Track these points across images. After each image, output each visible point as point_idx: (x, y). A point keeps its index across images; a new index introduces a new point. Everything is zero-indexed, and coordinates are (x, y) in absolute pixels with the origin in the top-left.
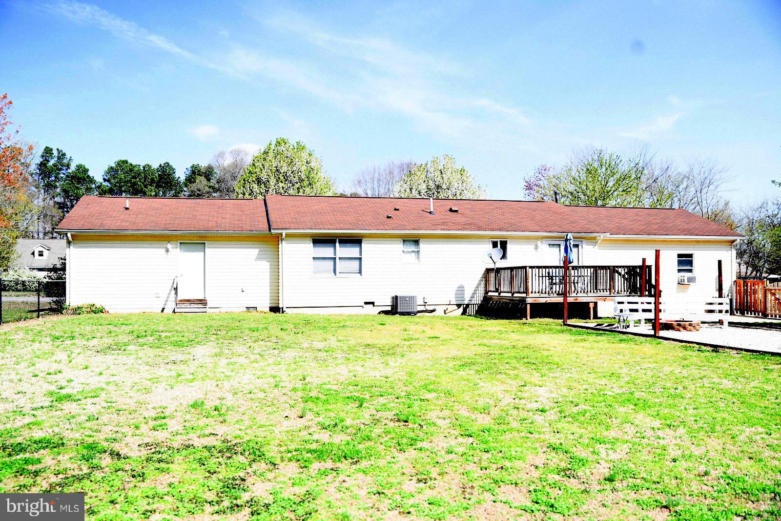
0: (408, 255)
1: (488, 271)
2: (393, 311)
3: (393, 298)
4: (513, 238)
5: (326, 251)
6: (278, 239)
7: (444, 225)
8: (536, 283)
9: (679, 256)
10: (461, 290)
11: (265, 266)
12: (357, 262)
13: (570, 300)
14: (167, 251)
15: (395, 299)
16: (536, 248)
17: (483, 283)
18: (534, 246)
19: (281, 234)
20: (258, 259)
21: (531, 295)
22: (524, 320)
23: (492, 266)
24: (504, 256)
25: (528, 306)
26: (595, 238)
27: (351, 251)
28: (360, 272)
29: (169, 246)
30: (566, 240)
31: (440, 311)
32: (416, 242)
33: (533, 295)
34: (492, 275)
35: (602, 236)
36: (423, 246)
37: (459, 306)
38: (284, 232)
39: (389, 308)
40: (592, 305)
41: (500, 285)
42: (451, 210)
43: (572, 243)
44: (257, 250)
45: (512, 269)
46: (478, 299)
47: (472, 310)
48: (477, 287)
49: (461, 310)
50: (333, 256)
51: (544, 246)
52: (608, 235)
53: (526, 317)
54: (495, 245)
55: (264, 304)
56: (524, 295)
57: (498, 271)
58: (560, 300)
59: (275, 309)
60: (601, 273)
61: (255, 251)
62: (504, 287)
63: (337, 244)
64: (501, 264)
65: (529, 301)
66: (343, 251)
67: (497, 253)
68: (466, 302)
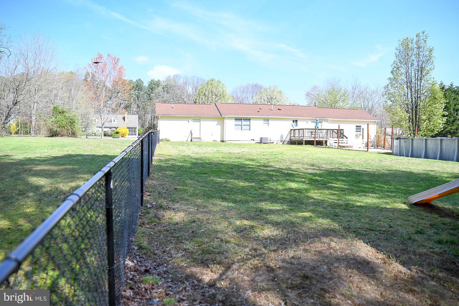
0: (265, 124)
1: (291, 130)
2: (261, 142)
3: (260, 138)
4: (300, 119)
5: (239, 123)
6: (224, 119)
7: (277, 114)
8: (306, 134)
9: (356, 126)
10: (282, 136)
11: (219, 127)
12: (249, 126)
13: (317, 139)
14: (189, 122)
15: (261, 138)
16: (307, 123)
17: (289, 134)
18: (306, 122)
19: (225, 117)
20: (217, 125)
21: (305, 138)
22: (303, 145)
23: (292, 128)
24: (296, 126)
25: (304, 141)
26: (327, 120)
27: (247, 123)
28: (250, 130)
29: (190, 120)
30: (317, 121)
31: (275, 143)
32: (268, 120)
33: (306, 138)
34: (293, 131)
35: (329, 119)
36: (270, 122)
37: (281, 141)
38: (226, 116)
39: (259, 142)
40: (324, 142)
41: (295, 135)
42: (279, 109)
43: (318, 121)
44: (217, 122)
45: (299, 130)
46: (288, 139)
47: (286, 143)
48: (287, 135)
49: (282, 143)
50: (241, 124)
51: (310, 122)
52: (331, 119)
53: (303, 144)
54: (294, 121)
55: (219, 139)
56: (303, 138)
57: (295, 130)
58: (313, 139)
59: (223, 141)
60: (329, 131)
61: (216, 122)
62: (297, 135)
63: (243, 120)
64: (295, 128)
65: (304, 139)
66: (244, 123)
67: (294, 124)
68: (284, 140)
